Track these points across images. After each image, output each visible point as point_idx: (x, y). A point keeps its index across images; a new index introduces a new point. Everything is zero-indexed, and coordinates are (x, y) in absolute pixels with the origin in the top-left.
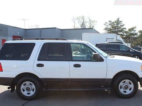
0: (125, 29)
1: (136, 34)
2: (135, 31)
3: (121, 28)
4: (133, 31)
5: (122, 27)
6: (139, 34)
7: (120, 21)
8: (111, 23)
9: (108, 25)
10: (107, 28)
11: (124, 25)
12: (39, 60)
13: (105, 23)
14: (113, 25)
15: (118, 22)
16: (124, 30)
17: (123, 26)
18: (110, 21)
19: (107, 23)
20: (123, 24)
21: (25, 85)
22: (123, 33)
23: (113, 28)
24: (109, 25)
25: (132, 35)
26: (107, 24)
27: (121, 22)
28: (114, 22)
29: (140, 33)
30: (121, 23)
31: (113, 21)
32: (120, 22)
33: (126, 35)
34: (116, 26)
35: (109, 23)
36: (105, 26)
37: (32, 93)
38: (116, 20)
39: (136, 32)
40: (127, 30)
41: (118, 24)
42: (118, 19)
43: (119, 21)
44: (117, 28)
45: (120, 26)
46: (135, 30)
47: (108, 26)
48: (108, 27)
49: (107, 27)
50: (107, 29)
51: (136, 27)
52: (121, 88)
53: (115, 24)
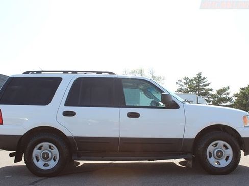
0: (211, 90)
1: (229, 99)
2: (228, 94)
3: (204, 89)
4: (225, 94)
5: (206, 88)
6: (234, 99)
7: (202, 77)
8: (188, 81)
9: (183, 84)
10: (181, 89)
11: (209, 84)
12: (67, 104)
13: (178, 82)
14: (191, 84)
15: (199, 79)
16: (210, 92)
17: (207, 85)
18: (185, 78)
19: (181, 81)
20: (207, 83)
21: (40, 149)
22: (209, 98)
23: (190, 88)
24: (185, 84)
25: (223, 101)
26: (181, 83)
27: (204, 78)
28: (192, 80)
29: (236, 98)
30: (204, 81)
31: (191, 78)
32: (202, 80)
33: (213, 101)
34: (197, 86)
35: (184, 81)
36: (178, 85)
37: (52, 164)
38: (196, 76)
39: (230, 96)
40: (214, 92)
41: (199, 82)
42: (199, 74)
43: (200, 77)
44: (199, 90)
45: (203, 86)
46: (227, 92)
47: (183, 86)
48: (183, 88)
49: (180, 87)
50: (180, 91)
51: (229, 88)
52: (210, 156)
53: (195, 82)
